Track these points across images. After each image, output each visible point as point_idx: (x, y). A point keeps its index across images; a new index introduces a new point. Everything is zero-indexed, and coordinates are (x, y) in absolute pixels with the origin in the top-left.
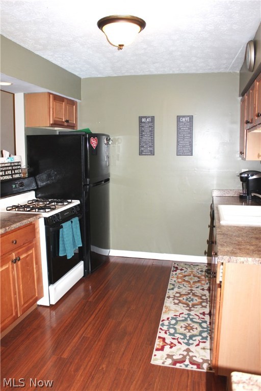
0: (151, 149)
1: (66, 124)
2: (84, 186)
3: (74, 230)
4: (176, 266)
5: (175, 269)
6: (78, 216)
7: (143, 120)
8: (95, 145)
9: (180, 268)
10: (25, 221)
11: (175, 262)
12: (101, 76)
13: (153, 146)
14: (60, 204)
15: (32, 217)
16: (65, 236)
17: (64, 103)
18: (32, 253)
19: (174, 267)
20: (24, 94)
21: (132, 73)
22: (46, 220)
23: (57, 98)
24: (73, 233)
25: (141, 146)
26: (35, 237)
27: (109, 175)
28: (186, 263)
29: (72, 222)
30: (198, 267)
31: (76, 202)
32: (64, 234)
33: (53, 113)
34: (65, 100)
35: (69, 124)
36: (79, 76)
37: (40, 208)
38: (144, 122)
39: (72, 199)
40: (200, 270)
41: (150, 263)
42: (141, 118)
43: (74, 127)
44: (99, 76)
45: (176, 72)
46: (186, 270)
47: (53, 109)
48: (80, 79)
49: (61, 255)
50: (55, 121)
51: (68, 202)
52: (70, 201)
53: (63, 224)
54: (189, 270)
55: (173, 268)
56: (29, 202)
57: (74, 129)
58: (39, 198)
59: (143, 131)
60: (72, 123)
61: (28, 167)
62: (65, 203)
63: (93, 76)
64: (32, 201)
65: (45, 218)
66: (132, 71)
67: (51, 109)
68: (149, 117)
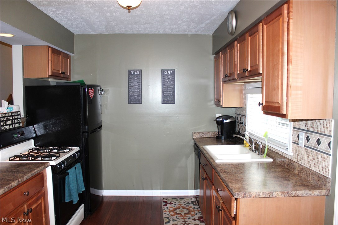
0: (139, 98)
1: (62, 75)
2: (83, 133)
3: (78, 175)
4: (165, 201)
5: (165, 204)
6: (80, 162)
7: (132, 73)
8: (92, 95)
9: (169, 202)
10: (36, 171)
11: (163, 197)
12: (94, 33)
13: (140, 96)
14: (61, 151)
15: (41, 166)
16: (71, 182)
17: (60, 56)
18: (41, 202)
19: (163, 201)
20: (22, 46)
21: (123, 31)
22: (53, 168)
23: (55, 51)
24: (77, 179)
25: (130, 96)
26: (43, 186)
27: (101, 122)
28: (173, 198)
29: (76, 168)
30: (184, 200)
31: (76, 149)
32: (70, 180)
33: (52, 66)
34: (62, 54)
35: (64, 76)
36: (73, 32)
37: (44, 157)
38: (133, 75)
39: (72, 146)
40: (186, 202)
41: (141, 200)
42: (129, 71)
43: (68, 78)
44: (92, 33)
45: (161, 32)
46: (175, 203)
47: (52, 61)
48: (73, 35)
49: (67, 200)
50: (53, 72)
51: (69, 149)
52: (70, 148)
53: (69, 171)
54: (177, 203)
55: (162, 203)
56: (30, 151)
57: (68, 81)
58: (39, 146)
59: (132, 83)
60: (66, 75)
61: (27, 117)
62: (67, 150)
63: (86, 33)
64: (32, 149)
65: (52, 166)
66: (123, 30)
67: (50, 62)
68: (137, 70)
